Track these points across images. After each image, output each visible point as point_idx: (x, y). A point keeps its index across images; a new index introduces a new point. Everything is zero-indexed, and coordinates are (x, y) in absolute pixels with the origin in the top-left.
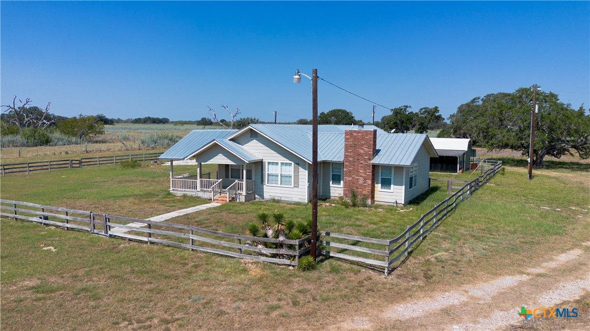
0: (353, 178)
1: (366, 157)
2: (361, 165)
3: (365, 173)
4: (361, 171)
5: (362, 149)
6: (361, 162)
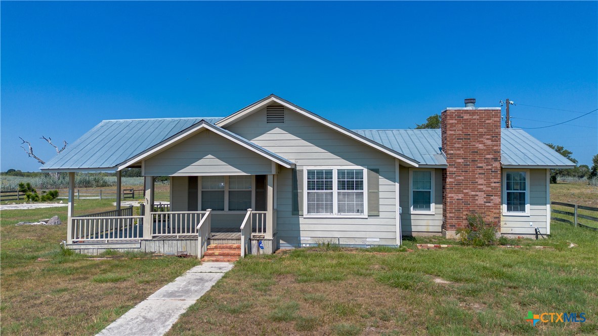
0: (466, 194)
1: (488, 156)
2: (480, 171)
3: (488, 184)
4: (480, 181)
5: (481, 142)
6: (480, 165)
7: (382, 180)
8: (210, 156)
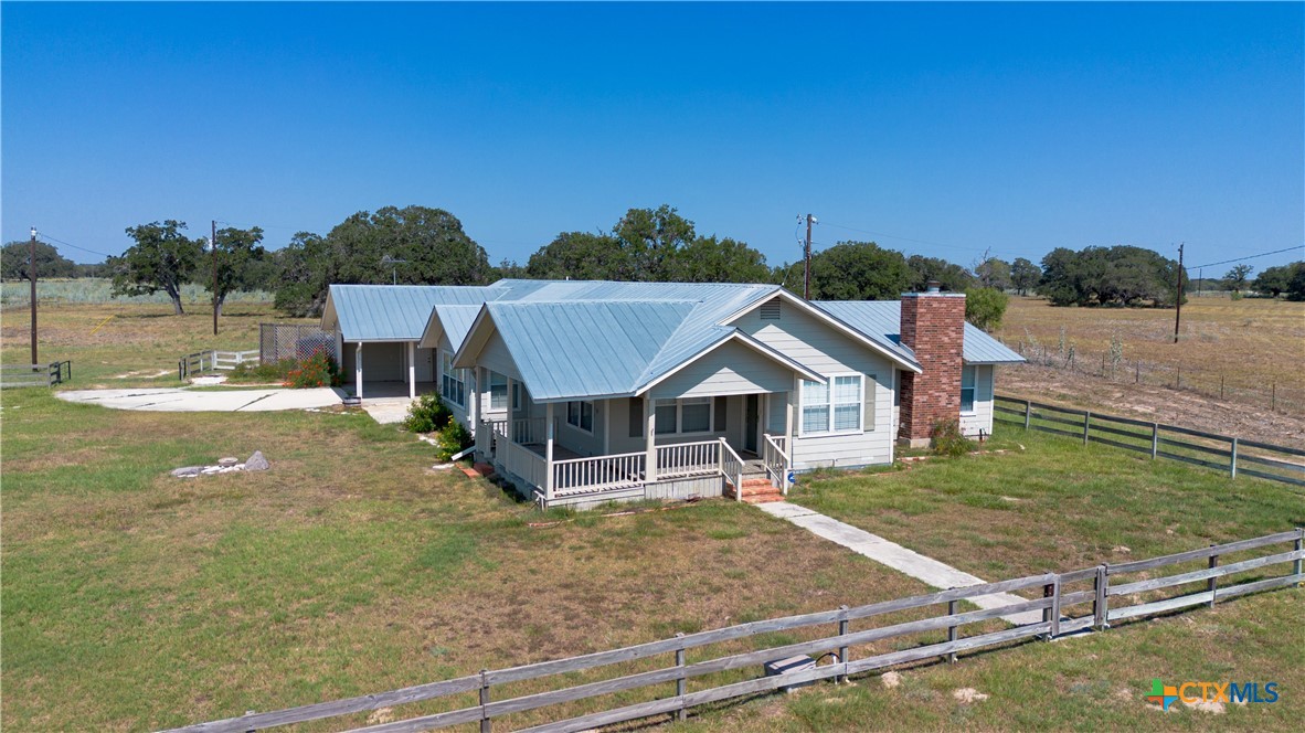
0: (930, 395)
1: (952, 351)
2: (945, 368)
3: (950, 384)
4: (944, 380)
5: (947, 335)
6: (944, 361)
7: (880, 388)
8: (726, 370)
